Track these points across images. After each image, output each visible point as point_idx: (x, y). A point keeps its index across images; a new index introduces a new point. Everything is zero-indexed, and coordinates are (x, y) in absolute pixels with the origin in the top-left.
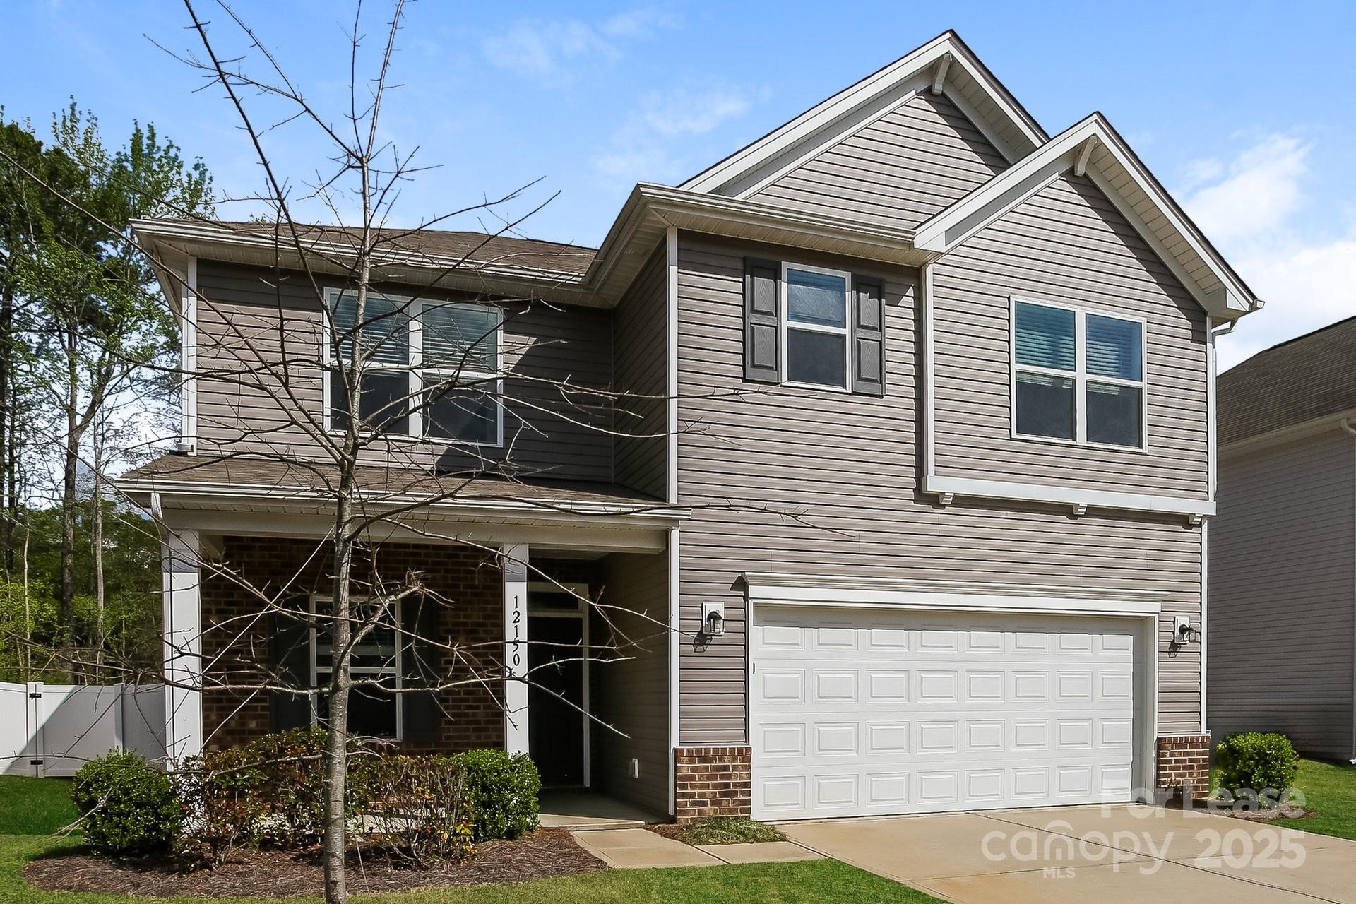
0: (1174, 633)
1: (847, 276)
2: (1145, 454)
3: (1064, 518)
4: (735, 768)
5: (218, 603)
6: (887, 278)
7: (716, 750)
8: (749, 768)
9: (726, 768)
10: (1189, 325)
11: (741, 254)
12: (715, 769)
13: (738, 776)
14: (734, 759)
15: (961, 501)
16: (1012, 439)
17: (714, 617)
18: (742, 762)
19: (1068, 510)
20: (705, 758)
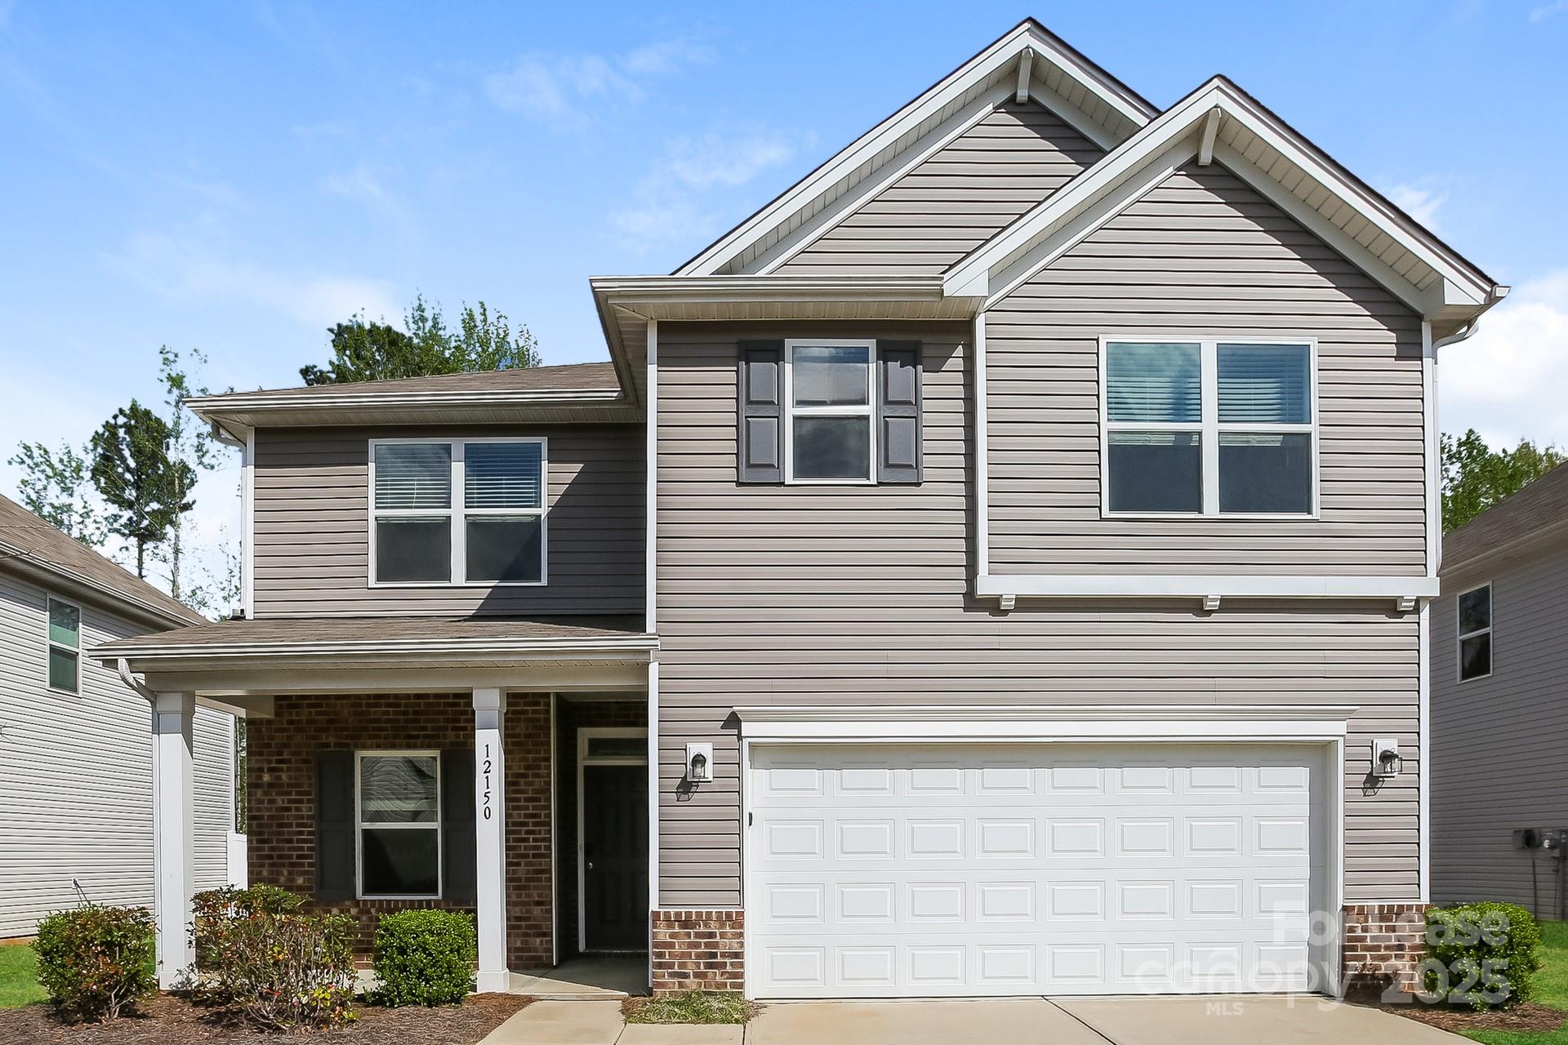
0: (1372, 761)
1: (871, 344)
2: (1317, 521)
3: (1190, 617)
4: (723, 935)
5: (269, 762)
6: (925, 339)
7: (699, 914)
8: (741, 935)
9: (711, 935)
10: (1392, 336)
11: (734, 338)
12: (697, 935)
13: (727, 944)
14: (722, 925)
15: (1026, 604)
16: (1102, 520)
17: (699, 760)
18: (733, 928)
19: (1195, 606)
20: (687, 923)
